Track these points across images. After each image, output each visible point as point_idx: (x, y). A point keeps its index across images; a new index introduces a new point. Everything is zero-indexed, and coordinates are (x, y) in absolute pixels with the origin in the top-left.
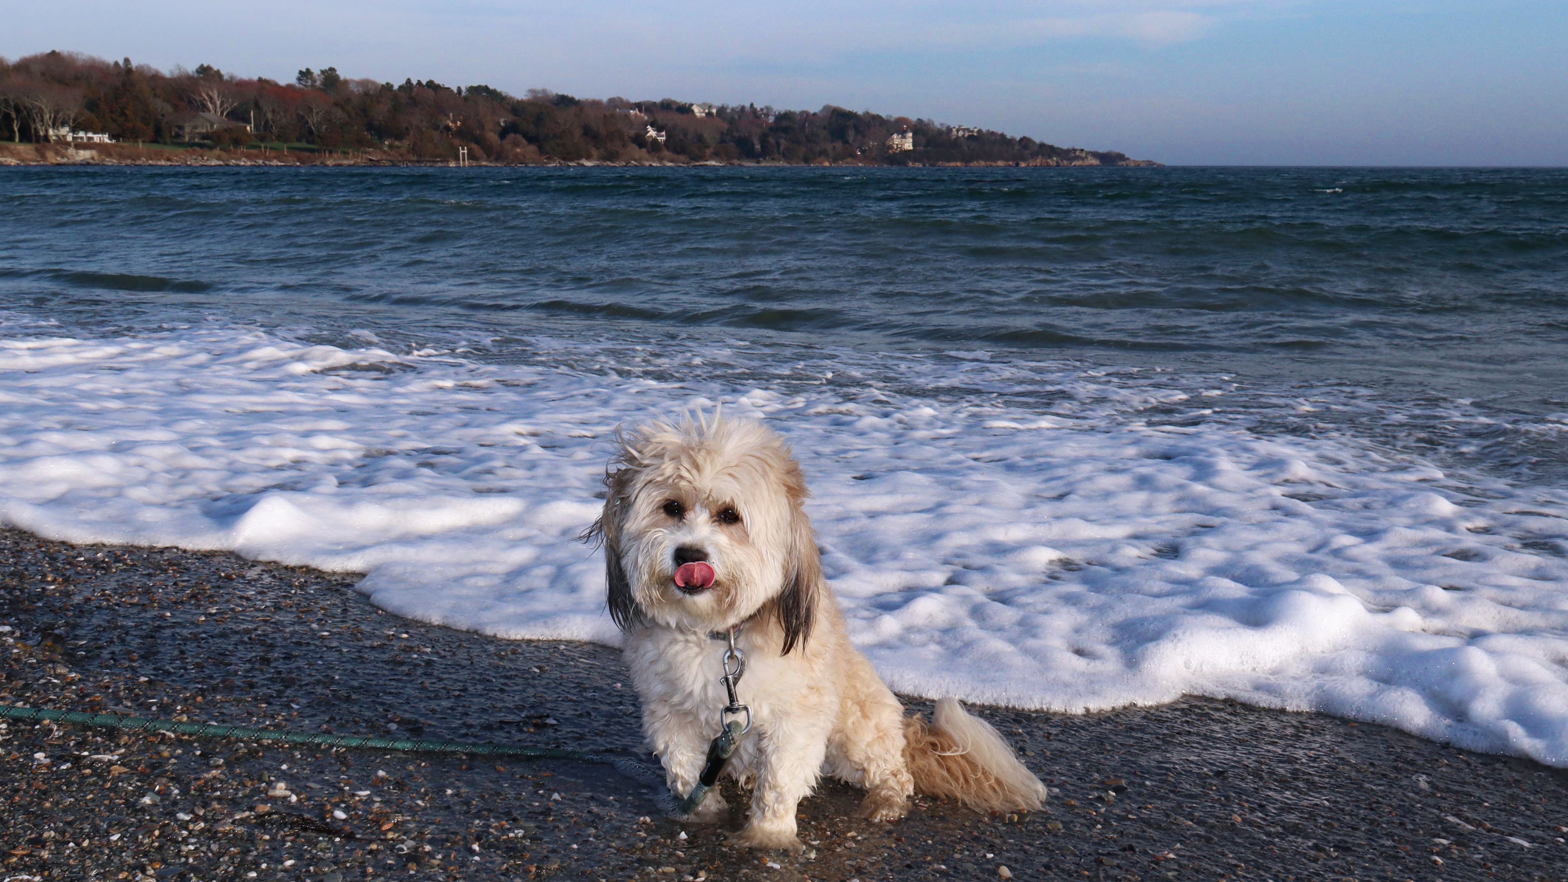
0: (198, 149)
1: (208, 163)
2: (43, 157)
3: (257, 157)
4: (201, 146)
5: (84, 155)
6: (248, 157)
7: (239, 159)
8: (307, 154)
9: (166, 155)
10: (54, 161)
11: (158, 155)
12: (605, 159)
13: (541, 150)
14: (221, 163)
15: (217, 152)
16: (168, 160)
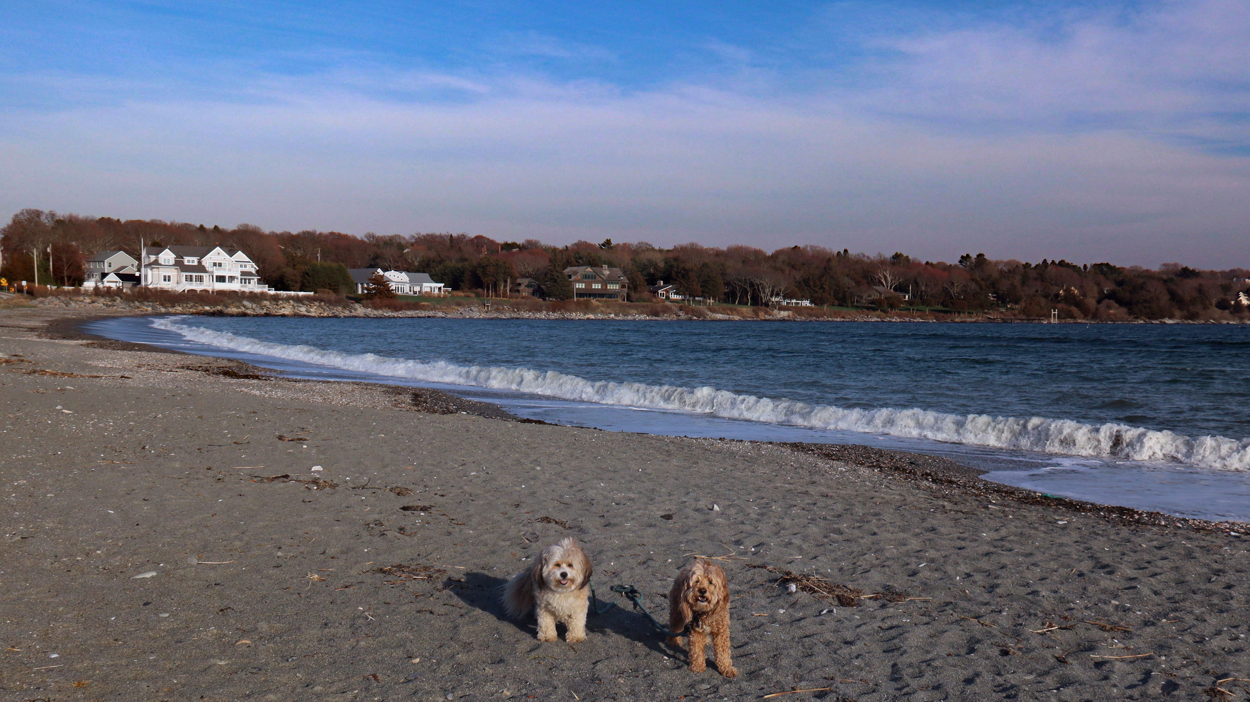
0: (866, 310)
1: (870, 320)
2: (757, 315)
3: (906, 316)
4: (868, 308)
5: (784, 314)
6: (899, 316)
7: (893, 317)
8: (942, 314)
9: (843, 314)
10: (763, 318)
11: (836, 314)
12: (1187, 318)
13: (1131, 312)
14: (879, 320)
15: (879, 312)
16: (843, 317)
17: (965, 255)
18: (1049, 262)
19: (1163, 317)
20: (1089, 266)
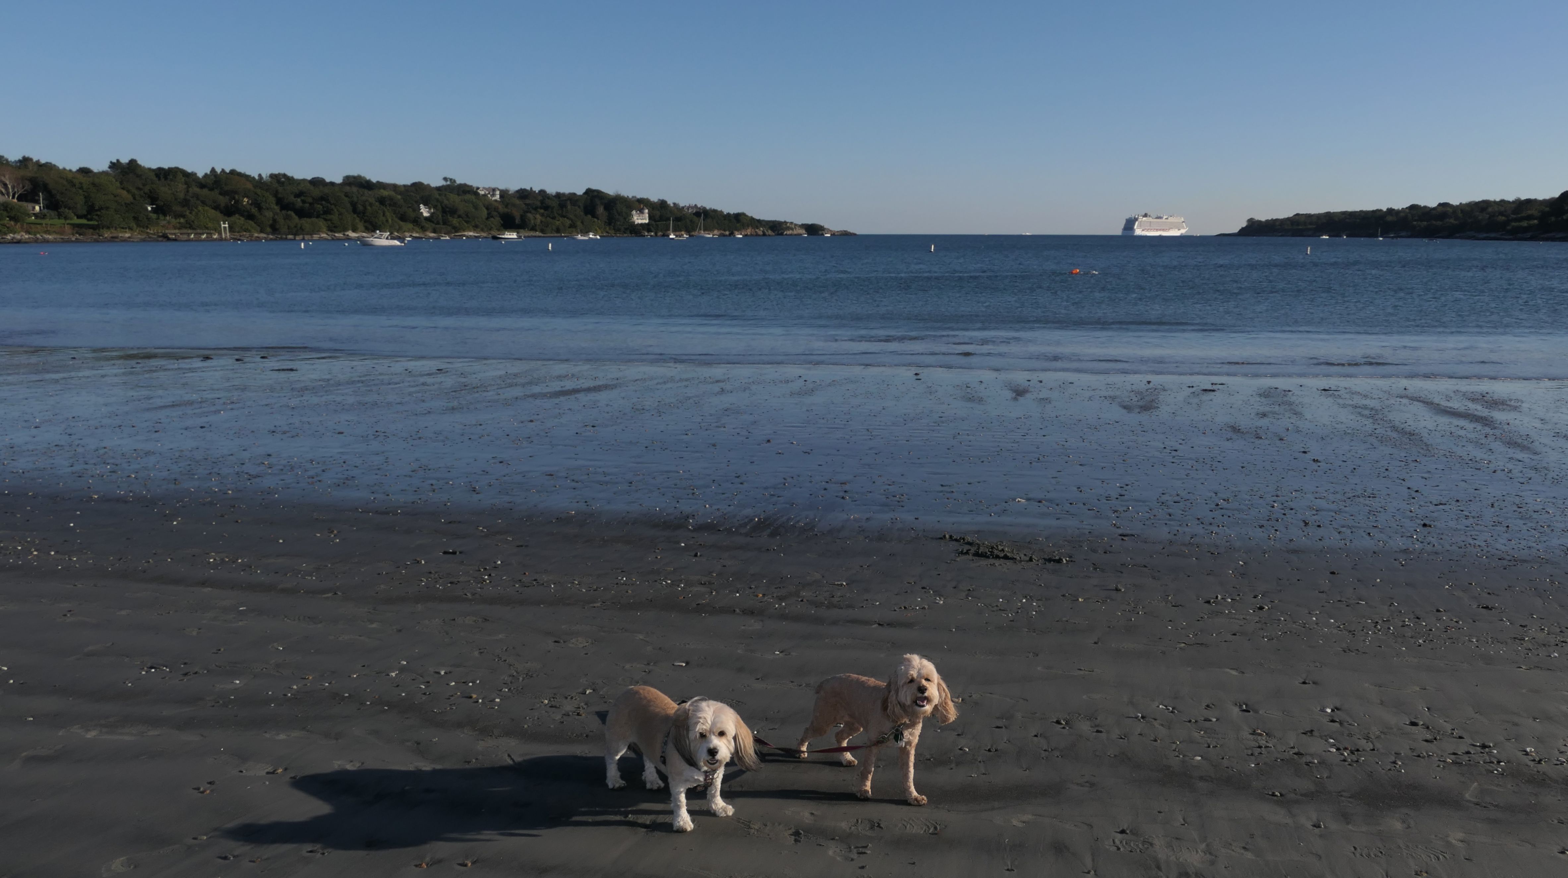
17: (115, 161)
18: (219, 170)
19: (345, 229)
20: (264, 176)
